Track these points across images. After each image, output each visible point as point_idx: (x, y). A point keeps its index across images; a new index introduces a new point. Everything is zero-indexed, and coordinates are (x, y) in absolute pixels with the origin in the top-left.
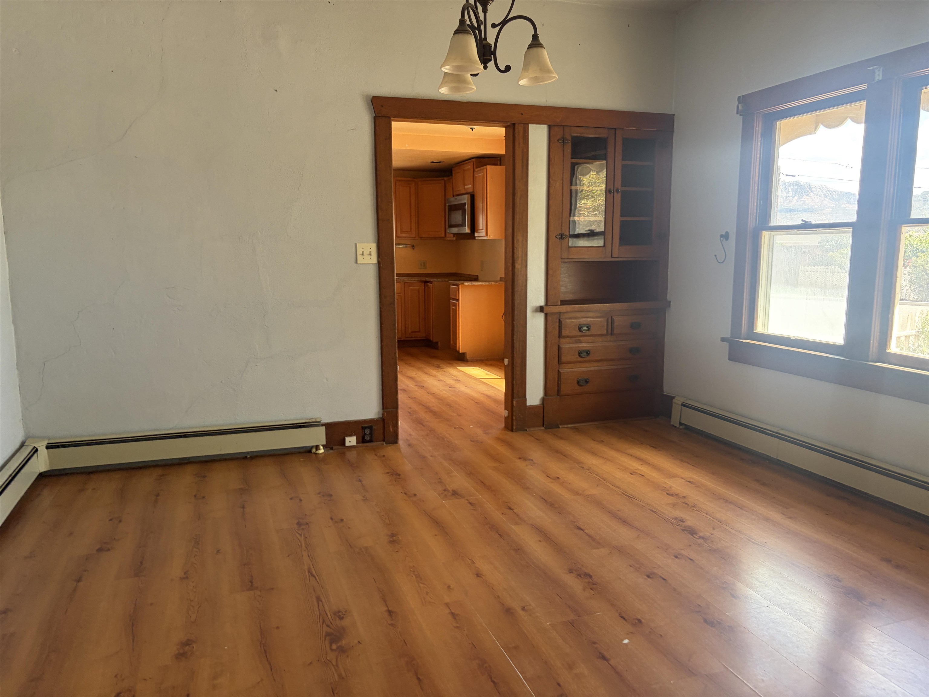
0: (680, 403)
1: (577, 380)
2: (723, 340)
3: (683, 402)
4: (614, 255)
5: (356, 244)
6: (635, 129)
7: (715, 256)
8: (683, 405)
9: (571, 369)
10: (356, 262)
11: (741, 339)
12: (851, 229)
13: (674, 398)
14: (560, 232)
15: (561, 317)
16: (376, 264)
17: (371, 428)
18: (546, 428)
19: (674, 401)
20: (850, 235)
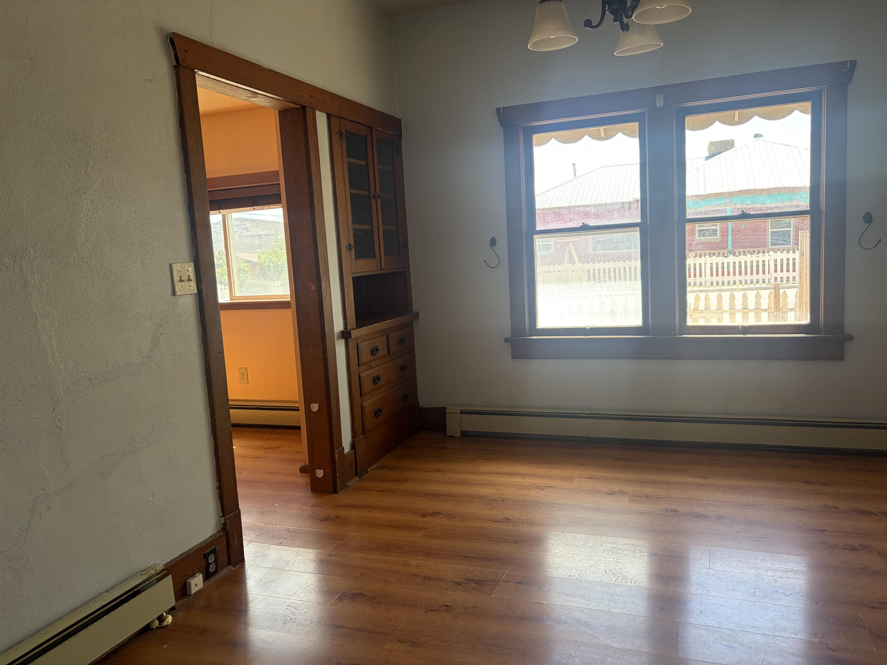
0: (459, 412)
1: (375, 412)
2: (506, 340)
3: (461, 410)
4: (383, 268)
5: (171, 265)
6: (382, 130)
7: (485, 261)
8: (462, 413)
9: (369, 401)
10: (174, 293)
11: (526, 337)
12: (638, 229)
13: (445, 408)
14: (348, 243)
15: (358, 342)
16: (195, 294)
17: (214, 552)
18: (360, 477)
19: (447, 411)
20: (638, 233)
